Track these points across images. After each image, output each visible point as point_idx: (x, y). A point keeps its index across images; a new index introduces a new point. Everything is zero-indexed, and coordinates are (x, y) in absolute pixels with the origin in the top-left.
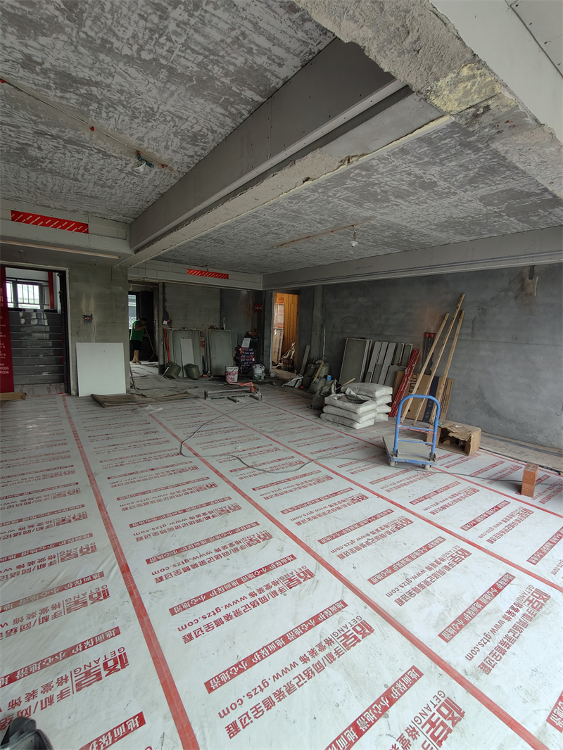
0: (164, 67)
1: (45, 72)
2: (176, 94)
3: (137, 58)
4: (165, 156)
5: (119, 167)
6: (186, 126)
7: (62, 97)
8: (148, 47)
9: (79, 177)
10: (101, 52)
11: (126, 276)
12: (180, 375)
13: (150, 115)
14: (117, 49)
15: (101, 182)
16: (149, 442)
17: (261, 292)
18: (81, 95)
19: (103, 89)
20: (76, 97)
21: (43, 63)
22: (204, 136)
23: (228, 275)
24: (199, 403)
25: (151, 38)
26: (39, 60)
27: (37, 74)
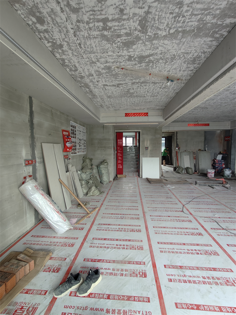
0: (180, 32)
1: (135, 59)
2: (186, 42)
3: (168, 35)
4: (179, 75)
5: (160, 87)
6: (190, 56)
7: (140, 66)
8: (173, 26)
9: (145, 95)
10: (154, 40)
11: (161, 131)
12: (183, 172)
13: (173, 58)
14: (160, 35)
15: (153, 95)
16: (168, 202)
17: (230, 130)
18: (146, 62)
19: (154, 56)
20: (145, 64)
21: (134, 56)
22: (199, 57)
23: (209, 124)
24: (193, 186)
25: (175, 21)
26: (133, 55)
27: (132, 61)
